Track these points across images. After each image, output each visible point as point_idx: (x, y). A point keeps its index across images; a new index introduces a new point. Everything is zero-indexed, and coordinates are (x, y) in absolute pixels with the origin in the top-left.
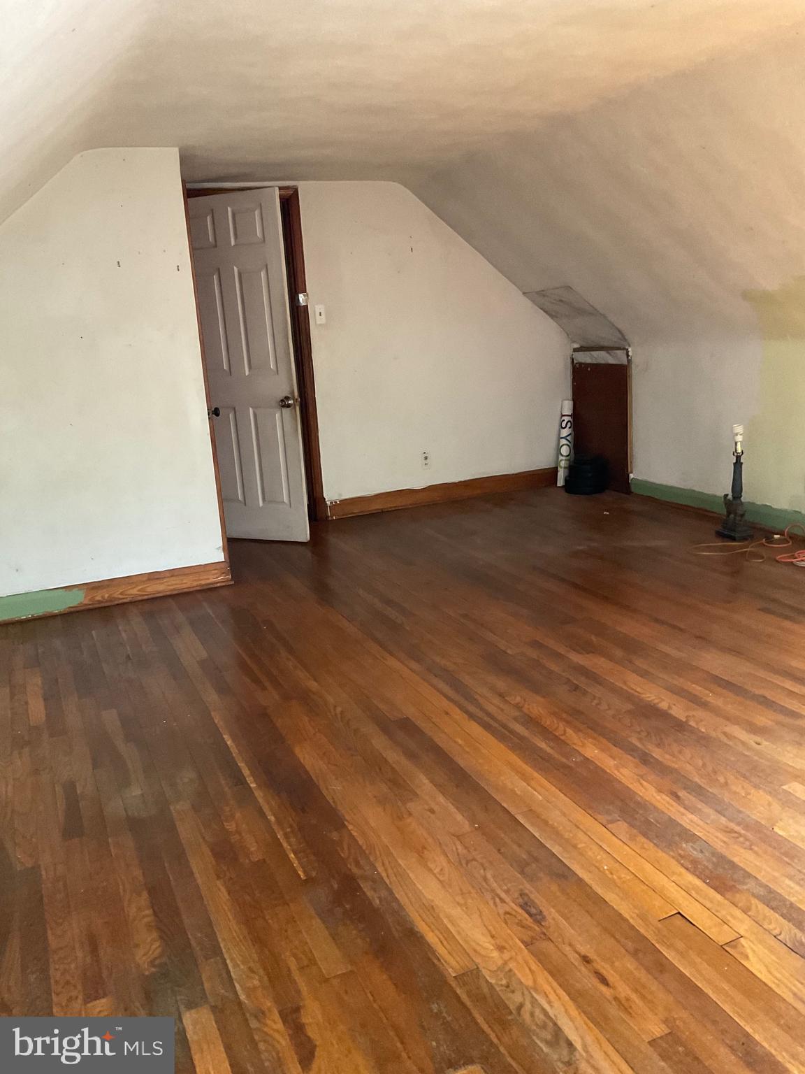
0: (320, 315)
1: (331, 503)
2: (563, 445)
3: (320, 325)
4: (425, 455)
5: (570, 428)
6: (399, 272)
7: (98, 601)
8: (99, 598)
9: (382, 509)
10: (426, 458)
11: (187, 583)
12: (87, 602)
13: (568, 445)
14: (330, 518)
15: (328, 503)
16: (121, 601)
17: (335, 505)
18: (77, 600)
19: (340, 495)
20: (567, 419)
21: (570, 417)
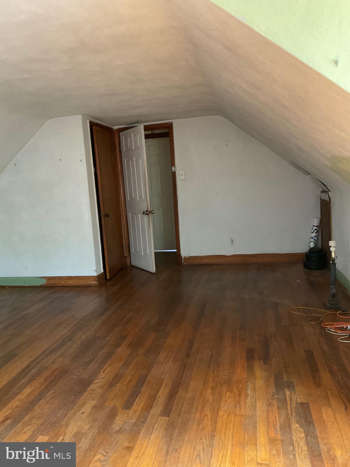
0: (182, 175)
1: (184, 257)
2: (311, 242)
3: (182, 180)
4: (232, 240)
5: (316, 233)
6: (220, 156)
7: (50, 284)
8: (50, 283)
9: (208, 263)
10: (232, 241)
11: (81, 283)
12: (47, 284)
13: (314, 242)
14: (183, 264)
15: (183, 257)
16: (58, 285)
17: (186, 259)
18: (44, 282)
19: (189, 254)
20: (315, 228)
21: (317, 227)
